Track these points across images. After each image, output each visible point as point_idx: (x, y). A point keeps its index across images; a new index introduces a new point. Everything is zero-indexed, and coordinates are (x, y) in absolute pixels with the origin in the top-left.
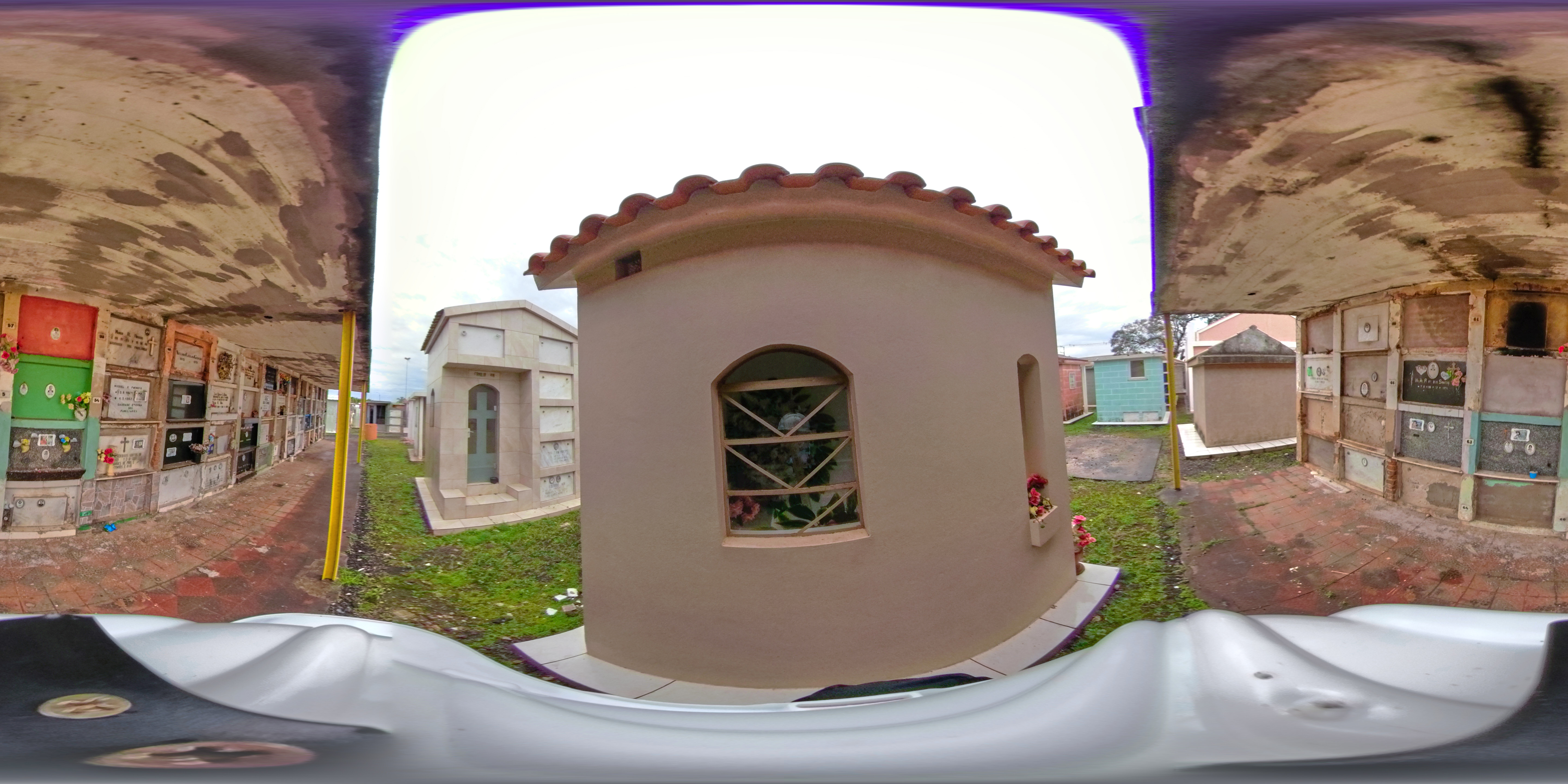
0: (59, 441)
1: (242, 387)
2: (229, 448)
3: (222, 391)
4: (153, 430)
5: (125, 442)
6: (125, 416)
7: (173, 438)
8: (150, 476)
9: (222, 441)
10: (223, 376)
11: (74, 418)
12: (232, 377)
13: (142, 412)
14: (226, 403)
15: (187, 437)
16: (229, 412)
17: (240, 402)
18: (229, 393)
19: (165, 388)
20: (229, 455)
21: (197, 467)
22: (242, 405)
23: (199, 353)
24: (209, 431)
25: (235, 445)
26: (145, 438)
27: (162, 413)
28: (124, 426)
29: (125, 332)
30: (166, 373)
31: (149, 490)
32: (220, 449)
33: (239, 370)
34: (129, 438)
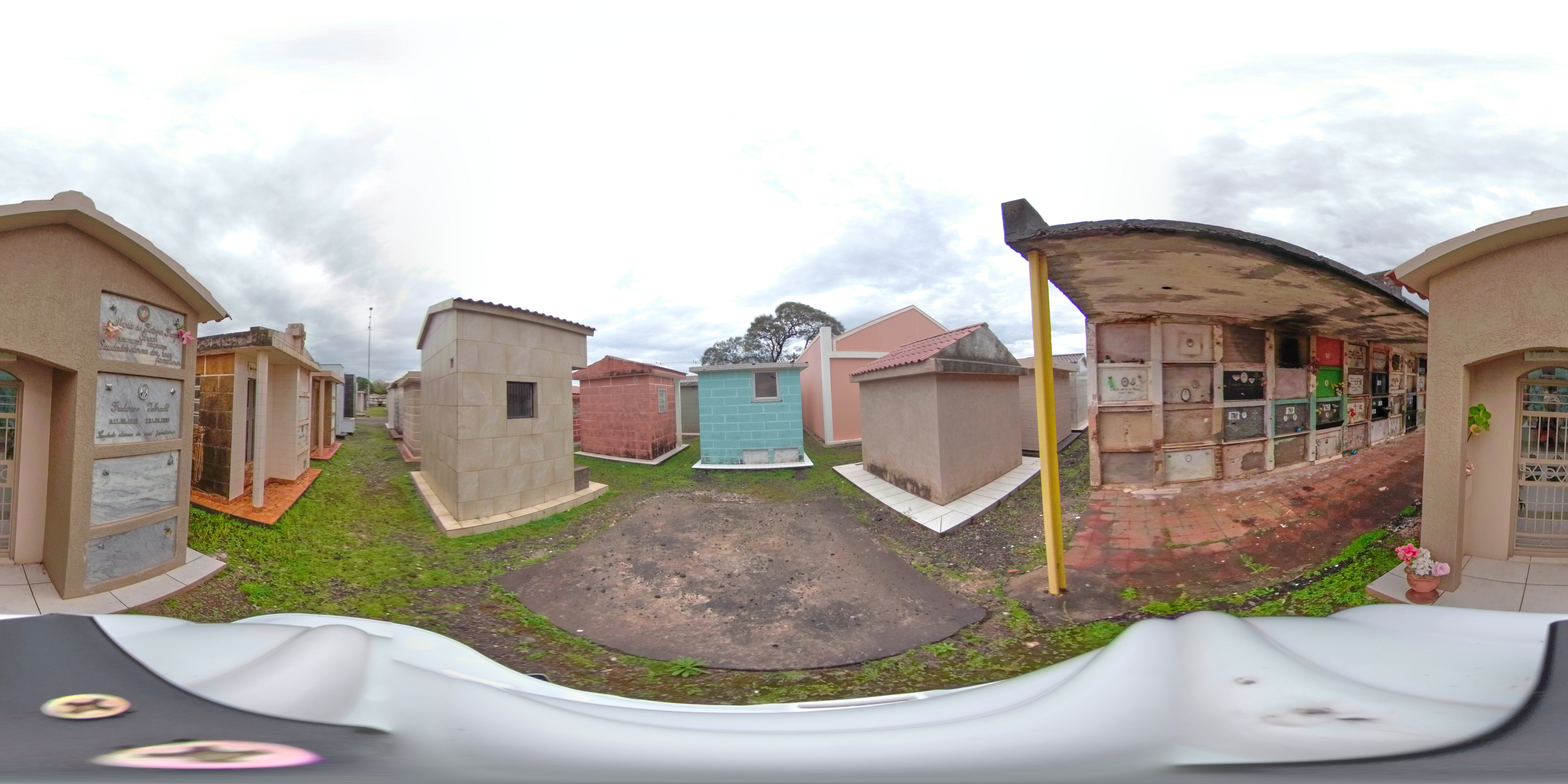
0: (1332, 407)
1: (1406, 374)
2: (1401, 411)
3: (1395, 377)
4: (1365, 399)
5: (1355, 406)
6: (1355, 393)
7: (1374, 403)
8: (1366, 424)
9: (1397, 406)
10: (1395, 368)
11: (1336, 395)
12: (1400, 368)
13: (1360, 391)
14: (1398, 384)
15: (1380, 403)
16: (1400, 389)
17: (1406, 383)
18: (1399, 377)
19: (1370, 377)
20: (1401, 415)
21: (1386, 420)
22: (1407, 384)
23: (1383, 357)
24: (1391, 400)
25: (1404, 408)
26: (1363, 404)
27: (1370, 391)
28: (1354, 398)
29: (1352, 350)
30: (1371, 370)
31: (1366, 431)
32: (1396, 410)
33: (1404, 363)
34: (1357, 404)
